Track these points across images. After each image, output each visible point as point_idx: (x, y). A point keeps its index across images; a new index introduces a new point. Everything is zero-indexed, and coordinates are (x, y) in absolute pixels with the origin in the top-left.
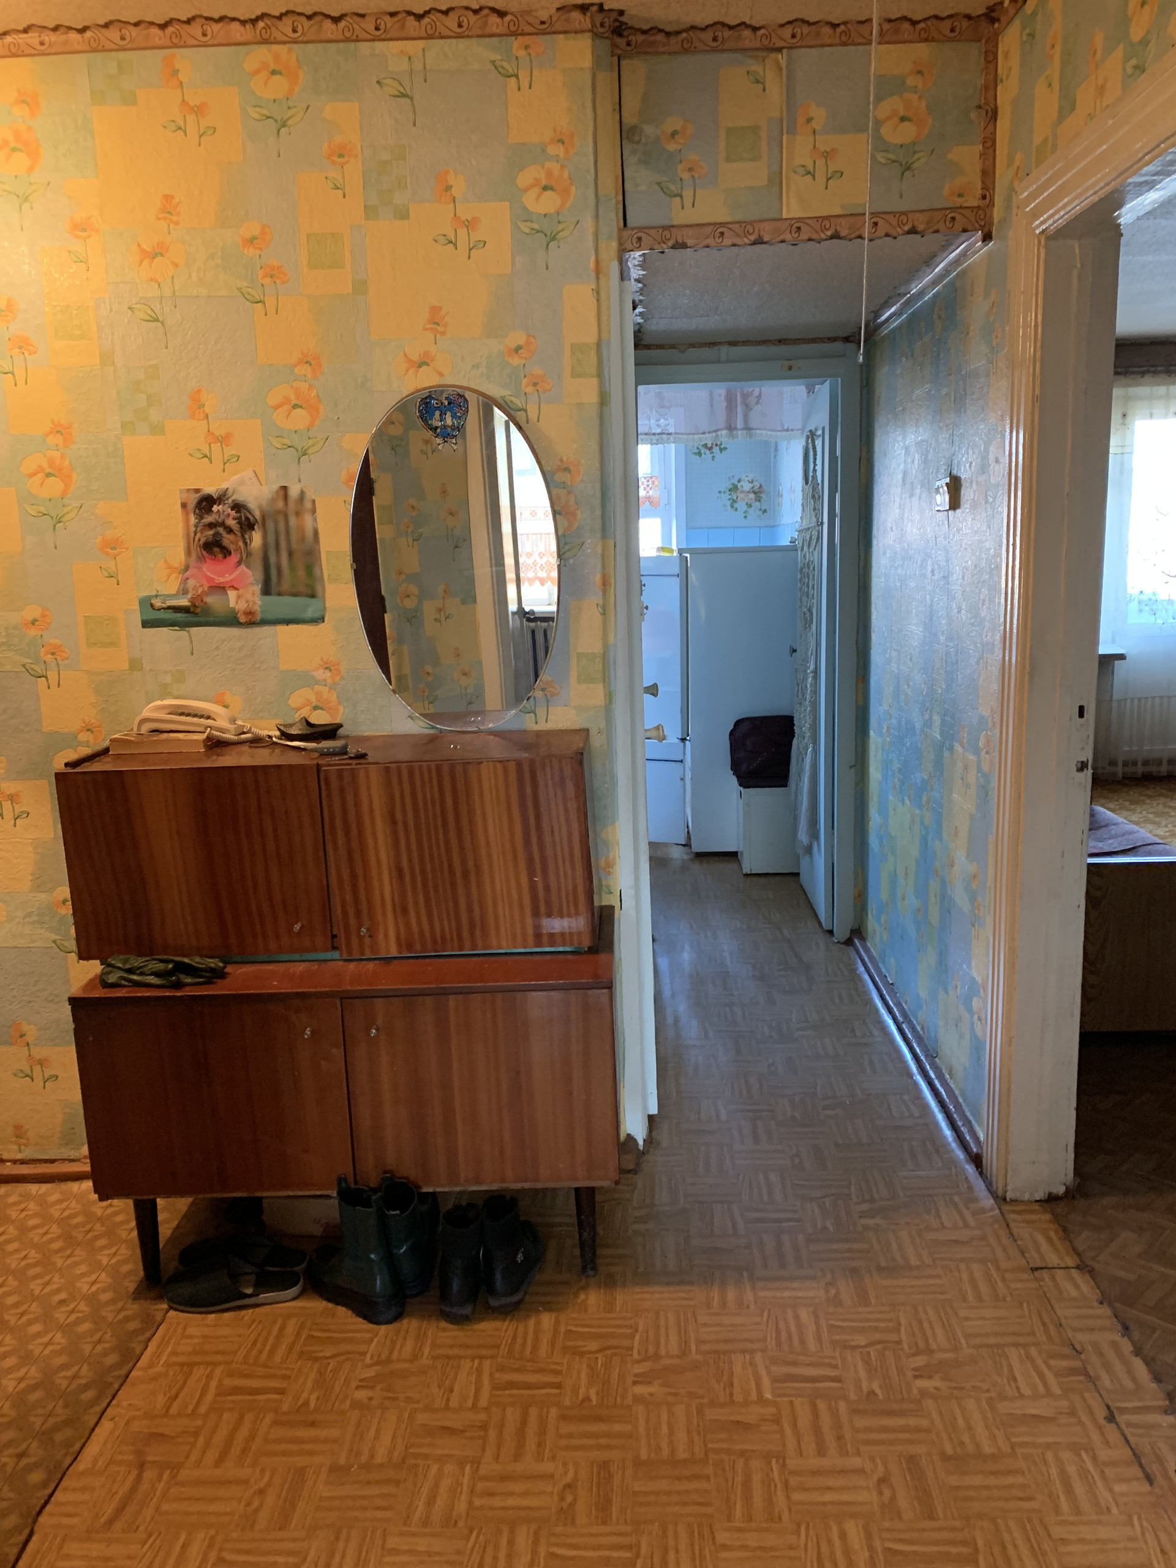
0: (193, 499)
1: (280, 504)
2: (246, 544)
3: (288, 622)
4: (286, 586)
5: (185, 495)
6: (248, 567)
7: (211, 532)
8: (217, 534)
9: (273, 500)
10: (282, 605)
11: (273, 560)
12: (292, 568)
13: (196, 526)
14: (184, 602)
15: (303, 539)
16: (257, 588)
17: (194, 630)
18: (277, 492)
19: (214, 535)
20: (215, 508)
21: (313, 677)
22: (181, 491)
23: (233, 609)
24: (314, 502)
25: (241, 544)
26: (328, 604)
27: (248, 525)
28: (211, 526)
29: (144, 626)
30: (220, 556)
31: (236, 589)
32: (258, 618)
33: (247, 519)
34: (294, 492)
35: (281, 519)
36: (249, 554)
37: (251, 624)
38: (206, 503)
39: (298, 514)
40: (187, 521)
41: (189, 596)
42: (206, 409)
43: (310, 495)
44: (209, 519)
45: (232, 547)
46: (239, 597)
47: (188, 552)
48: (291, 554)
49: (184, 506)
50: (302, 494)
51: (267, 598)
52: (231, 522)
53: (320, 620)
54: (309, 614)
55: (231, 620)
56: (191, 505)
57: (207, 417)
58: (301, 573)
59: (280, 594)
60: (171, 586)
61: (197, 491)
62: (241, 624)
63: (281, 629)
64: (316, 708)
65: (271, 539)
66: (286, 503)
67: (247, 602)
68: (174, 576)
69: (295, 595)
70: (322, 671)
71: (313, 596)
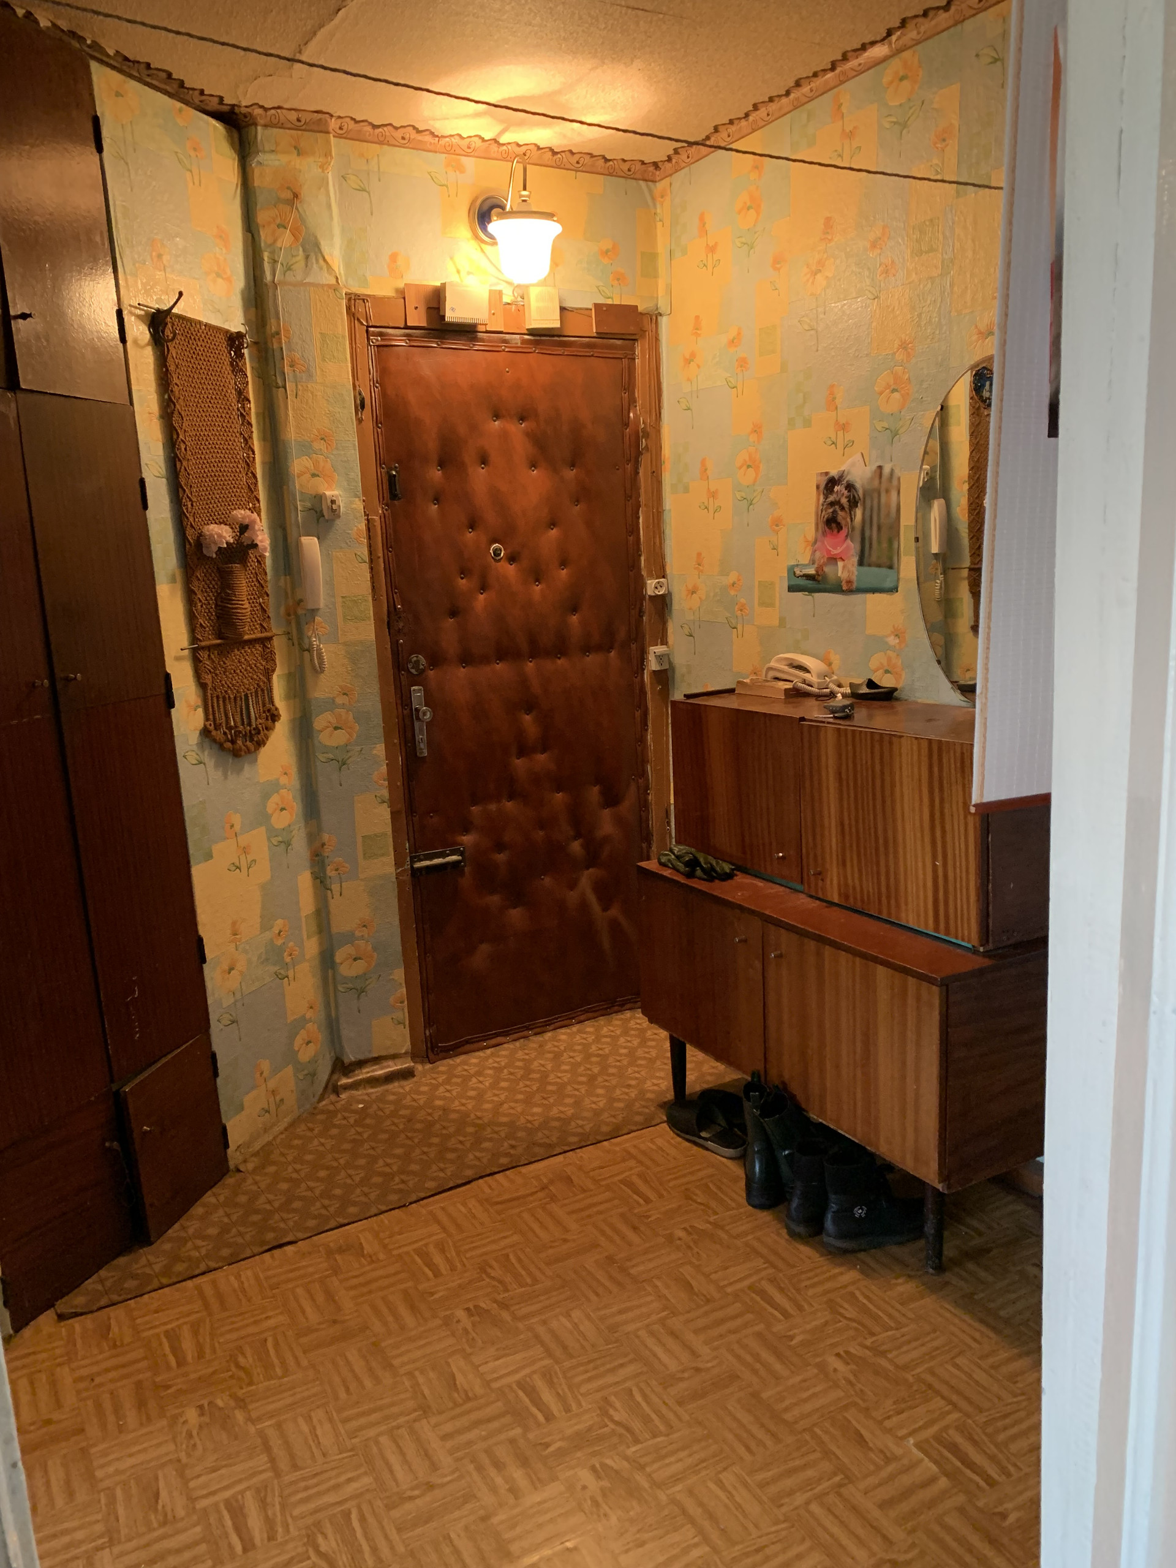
0: (823, 481)
1: (876, 482)
2: (851, 519)
3: (874, 591)
4: (874, 558)
5: (819, 478)
6: (852, 541)
7: (831, 510)
8: (834, 512)
9: (872, 479)
10: (872, 575)
11: (867, 534)
12: (879, 542)
13: (823, 505)
14: (811, 571)
15: (888, 514)
16: (855, 559)
17: (816, 595)
18: (875, 471)
19: (833, 512)
20: (836, 488)
21: (887, 643)
22: (817, 474)
23: (840, 578)
24: (899, 479)
25: (849, 520)
26: (902, 575)
27: (853, 503)
28: (832, 504)
29: (789, 590)
30: (836, 531)
31: (843, 560)
32: (854, 586)
33: (854, 496)
34: (886, 470)
35: (875, 495)
36: (853, 529)
37: (850, 591)
38: (831, 483)
39: (887, 491)
40: (818, 500)
41: (816, 566)
42: (837, 401)
43: (897, 473)
44: (831, 498)
45: (843, 523)
46: (844, 567)
47: (817, 529)
48: (879, 528)
49: (818, 487)
50: (892, 472)
51: (861, 568)
52: (844, 501)
53: (894, 590)
54: (888, 584)
55: (837, 588)
56: (822, 486)
57: (836, 408)
58: (885, 545)
59: (870, 565)
60: (805, 559)
61: (827, 473)
62: (843, 591)
63: (869, 596)
64: (887, 672)
65: (868, 513)
66: (880, 483)
67: (849, 571)
68: (808, 548)
69: (879, 566)
70: (892, 637)
71: (891, 567)
